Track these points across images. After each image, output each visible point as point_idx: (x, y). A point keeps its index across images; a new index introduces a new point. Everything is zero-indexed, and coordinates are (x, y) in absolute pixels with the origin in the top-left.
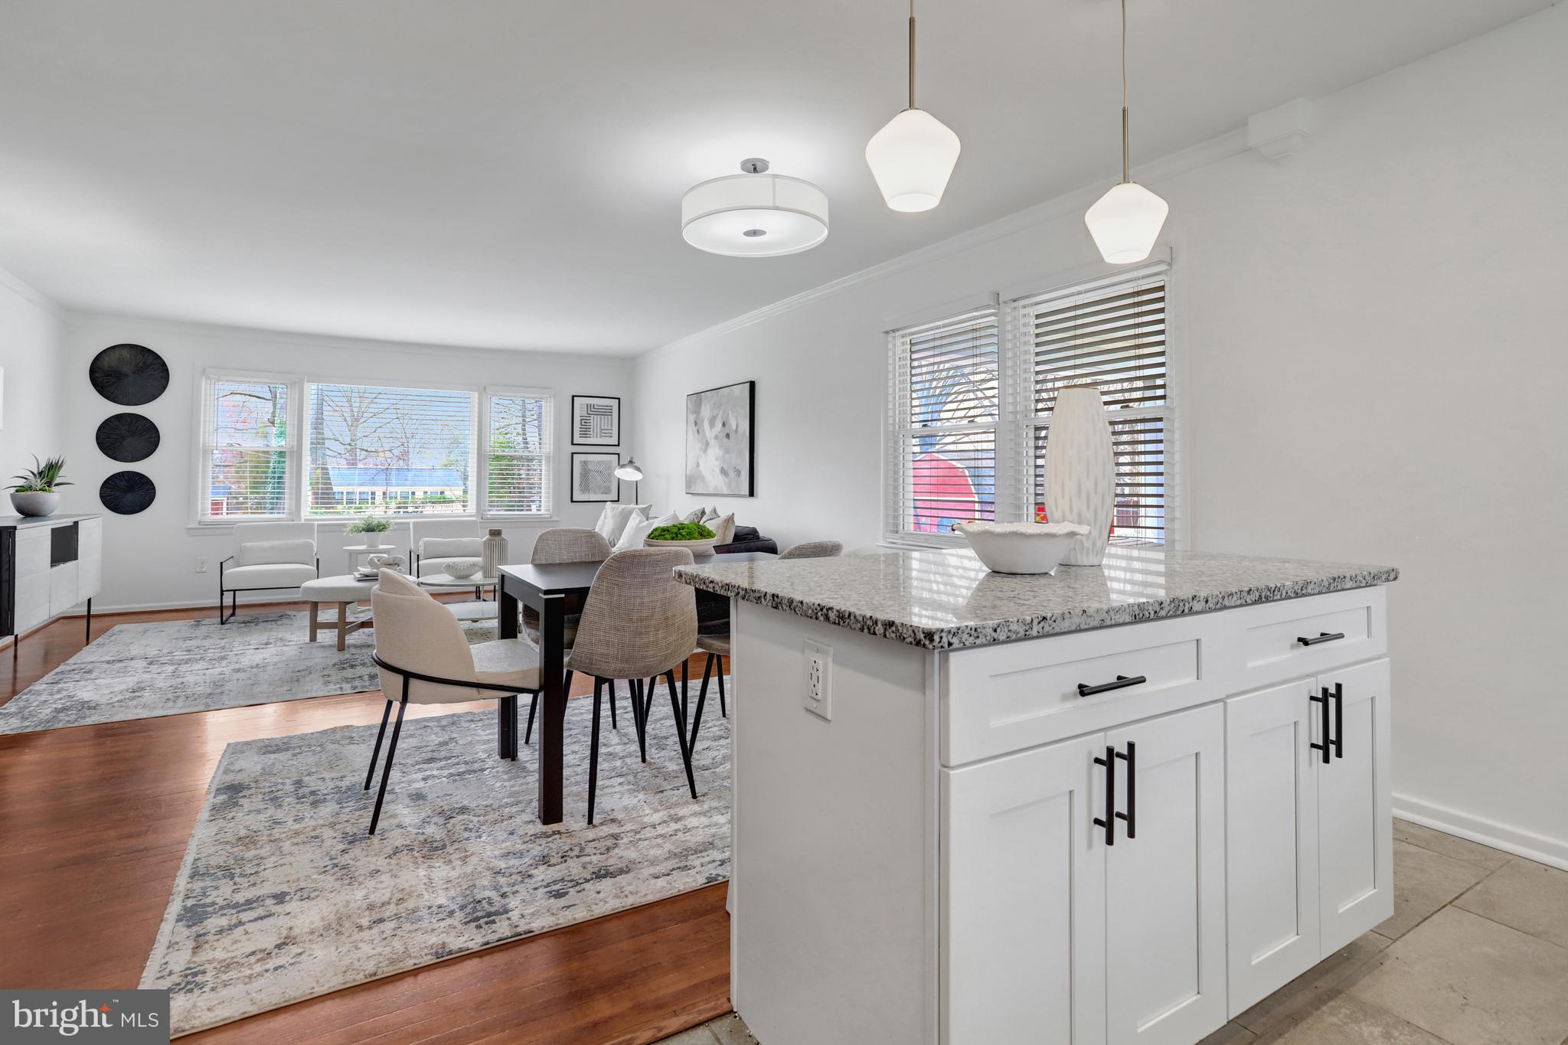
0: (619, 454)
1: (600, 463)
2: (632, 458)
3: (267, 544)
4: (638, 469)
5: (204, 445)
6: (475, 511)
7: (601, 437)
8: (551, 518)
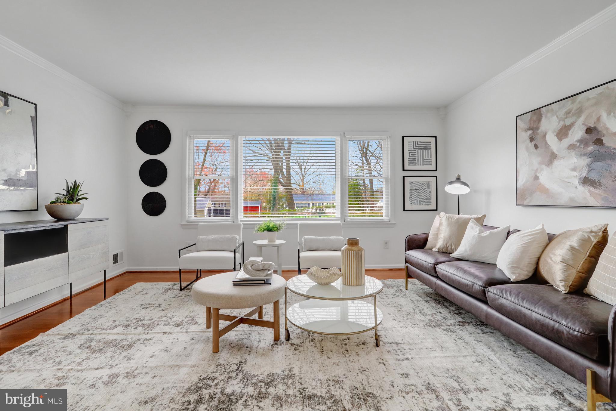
0: (436, 177)
1: (423, 183)
2: (459, 176)
3: (211, 237)
4: (465, 184)
5: (189, 176)
6: (340, 216)
7: (423, 164)
8: (390, 221)
